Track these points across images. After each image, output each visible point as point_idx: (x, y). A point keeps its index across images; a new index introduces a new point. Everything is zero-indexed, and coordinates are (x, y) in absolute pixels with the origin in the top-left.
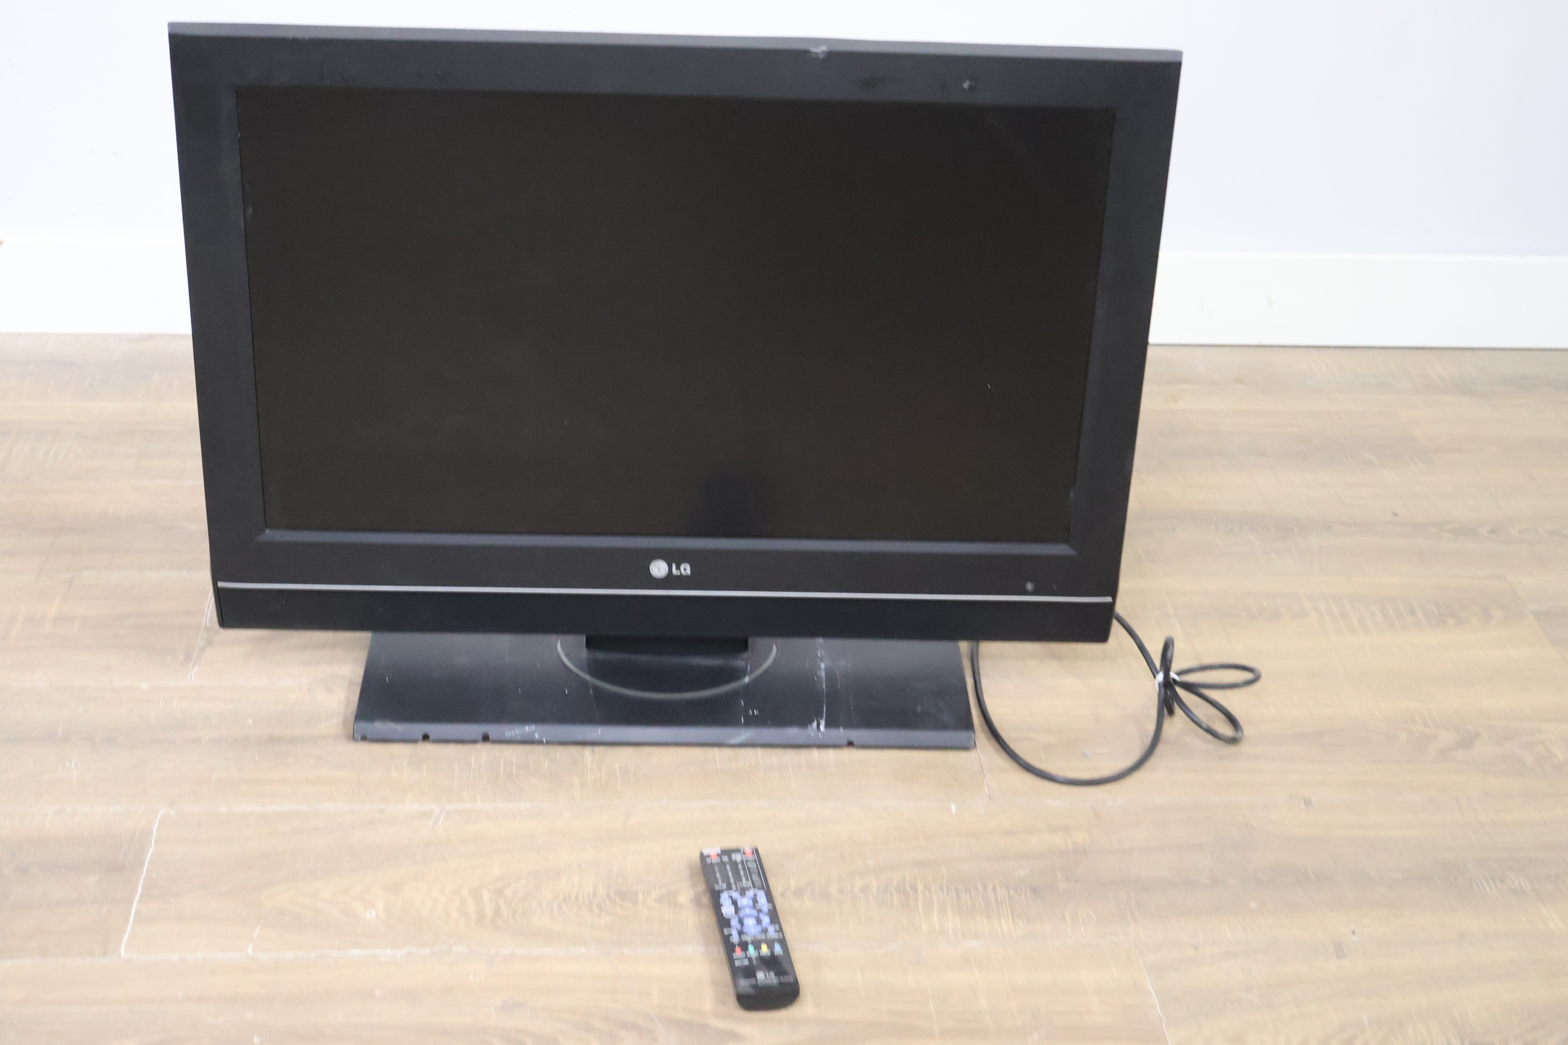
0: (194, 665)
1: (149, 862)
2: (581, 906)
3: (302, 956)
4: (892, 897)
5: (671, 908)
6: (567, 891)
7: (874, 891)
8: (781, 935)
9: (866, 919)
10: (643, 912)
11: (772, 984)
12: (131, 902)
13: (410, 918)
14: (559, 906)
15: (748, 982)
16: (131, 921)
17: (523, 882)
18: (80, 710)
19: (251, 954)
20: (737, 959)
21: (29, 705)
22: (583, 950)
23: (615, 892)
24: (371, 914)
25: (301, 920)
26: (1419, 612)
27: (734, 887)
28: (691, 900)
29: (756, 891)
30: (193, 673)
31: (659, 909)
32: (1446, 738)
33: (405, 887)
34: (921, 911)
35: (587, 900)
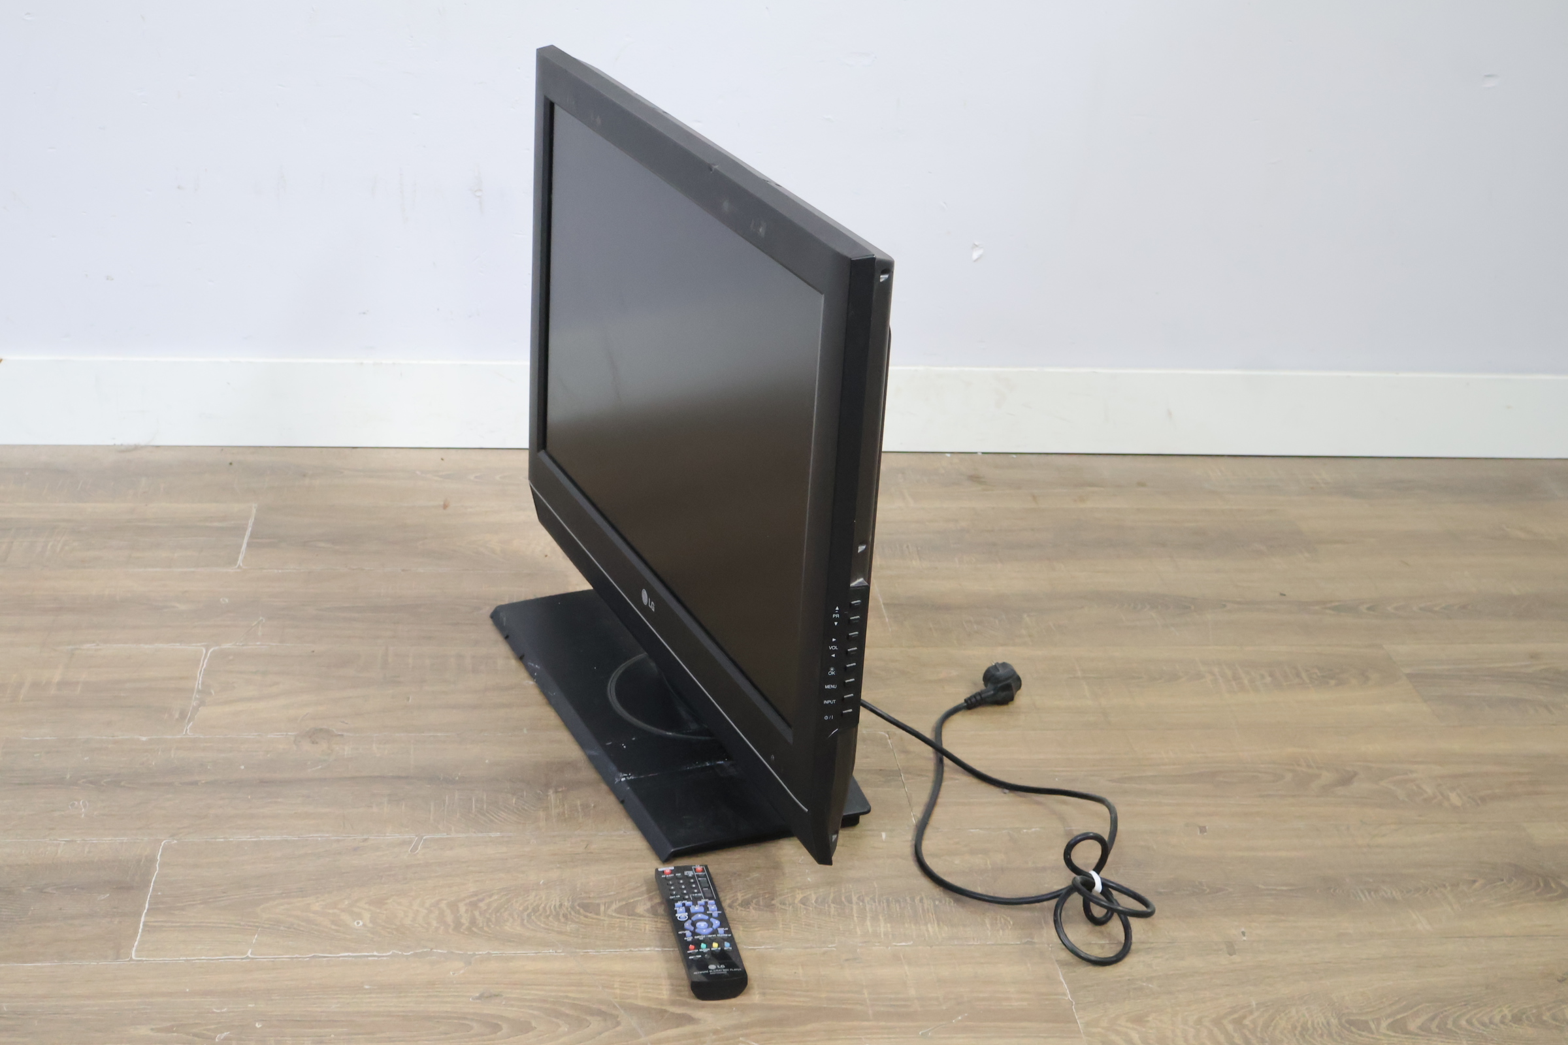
0: (189, 722)
1: (154, 883)
2: (549, 916)
3: (296, 958)
4: (829, 906)
5: (630, 917)
6: (535, 904)
7: (813, 902)
8: (730, 935)
9: (806, 925)
10: (605, 920)
11: (722, 974)
12: (140, 916)
13: (394, 927)
14: (529, 915)
15: (701, 972)
16: (140, 931)
17: (496, 897)
18: (86, 759)
19: (250, 956)
20: (691, 954)
21: (38, 755)
22: (551, 951)
23: (579, 905)
24: (358, 923)
25: (294, 928)
26: (1304, 675)
27: (687, 897)
28: (647, 911)
29: (707, 900)
30: (188, 728)
31: (618, 918)
32: (1327, 777)
33: (388, 901)
34: (855, 918)
35: (553, 911)
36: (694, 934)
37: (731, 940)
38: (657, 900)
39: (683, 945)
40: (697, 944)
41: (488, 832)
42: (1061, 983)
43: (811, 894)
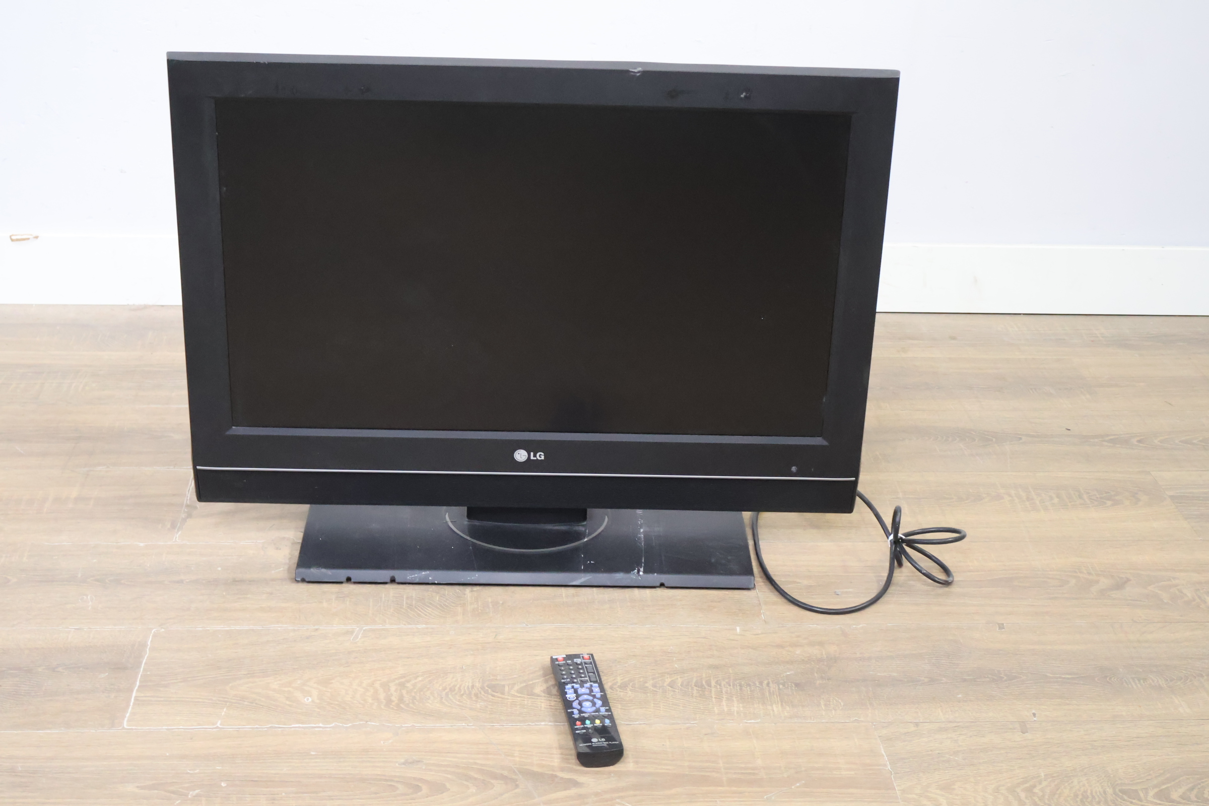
0: (178, 531)
1: (145, 664)
2: (463, 695)
3: (257, 728)
4: (692, 689)
5: (529, 697)
6: (452, 685)
7: (679, 685)
8: (610, 713)
9: (672, 704)
10: (508, 699)
11: (604, 746)
12: (132, 691)
13: (337, 703)
14: (447, 694)
15: (585, 745)
16: (132, 704)
17: (420, 679)
18: (94, 561)
19: (220, 726)
20: (577, 729)
21: (56, 557)
22: (464, 724)
23: (487, 686)
24: (308, 699)
25: (256, 704)
26: (1085, 496)
27: (575, 680)
28: (544, 692)
29: (592, 683)
30: (177, 536)
31: (520, 697)
32: (1105, 582)
33: (333, 681)
34: (714, 699)
35: (466, 690)
36: (580, 712)
37: (611, 717)
38: (551, 683)
39: (571, 721)
40: (583, 720)
41: (416, 624)
42: (883, 756)
43: (677, 679)
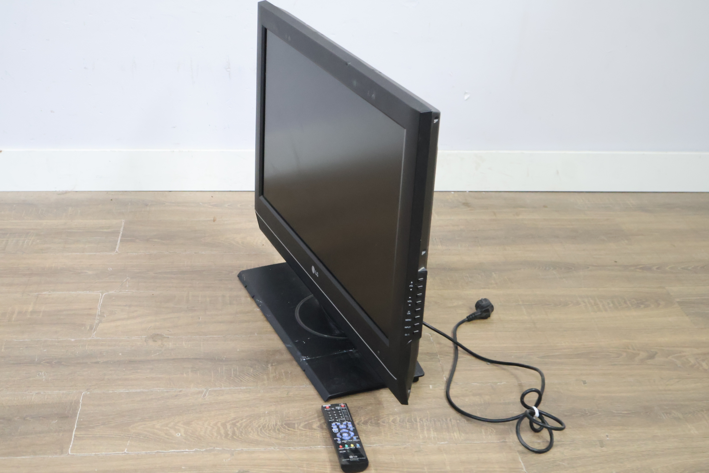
0: (94, 331)
1: (79, 414)
2: (271, 430)
3: (149, 453)
4: (406, 423)
5: (310, 430)
6: (264, 424)
7: (398, 421)
8: (359, 440)
9: (395, 433)
10: (297, 432)
11: (357, 461)
12: (72, 431)
13: (196, 436)
14: (261, 430)
15: (346, 460)
16: (73, 439)
17: (244, 420)
18: (45, 350)
19: (126, 452)
20: (340, 450)
21: (22, 349)
22: (272, 448)
23: (285, 424)
24: (178, 434)
25: (147, 438)
26: (628, 302)
27: (337, 420)
28: (318, 427)
29: (347, 422)
30: (94, 334)
31: (305, 431)
32: (643, 355)
33: (192, 423)
34: (419, 430)
35: (273, 427)
36: (342, 439)
37: (360, 443)
38: (323, 421)
39: (337, 445)
40: (343, 445)
41: (240, 387)
42: (520, 463)
43: (396, 418)
